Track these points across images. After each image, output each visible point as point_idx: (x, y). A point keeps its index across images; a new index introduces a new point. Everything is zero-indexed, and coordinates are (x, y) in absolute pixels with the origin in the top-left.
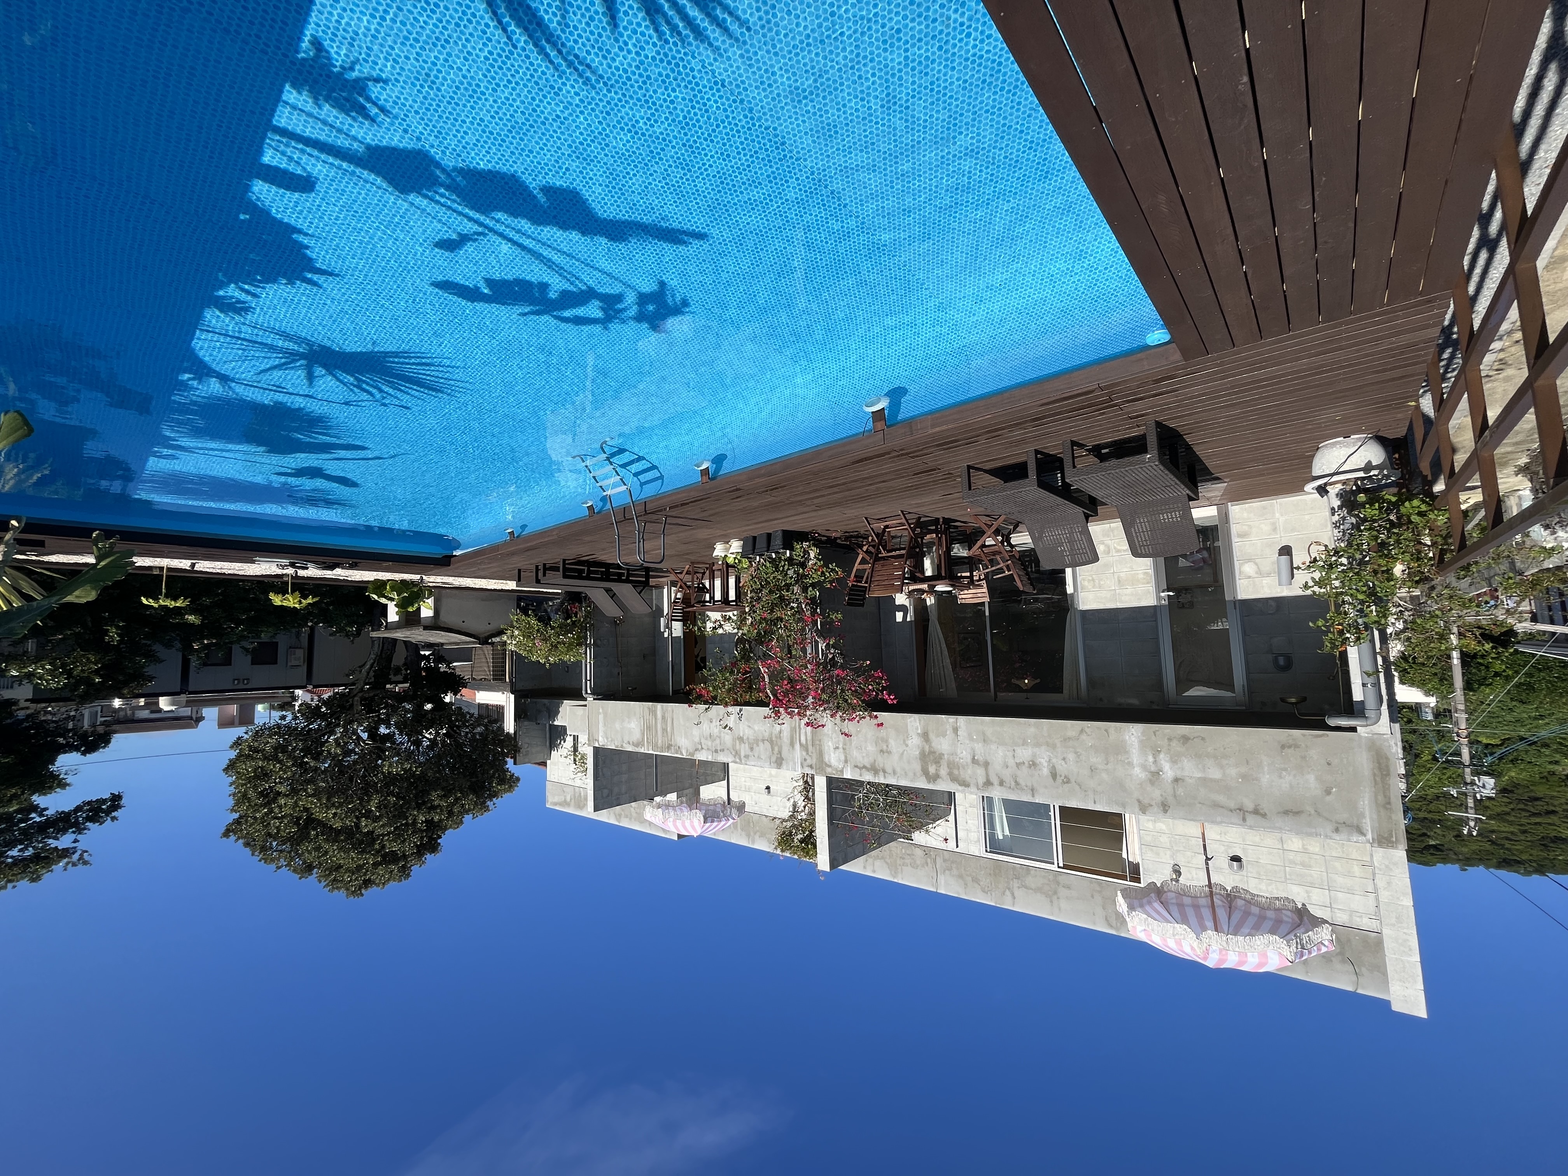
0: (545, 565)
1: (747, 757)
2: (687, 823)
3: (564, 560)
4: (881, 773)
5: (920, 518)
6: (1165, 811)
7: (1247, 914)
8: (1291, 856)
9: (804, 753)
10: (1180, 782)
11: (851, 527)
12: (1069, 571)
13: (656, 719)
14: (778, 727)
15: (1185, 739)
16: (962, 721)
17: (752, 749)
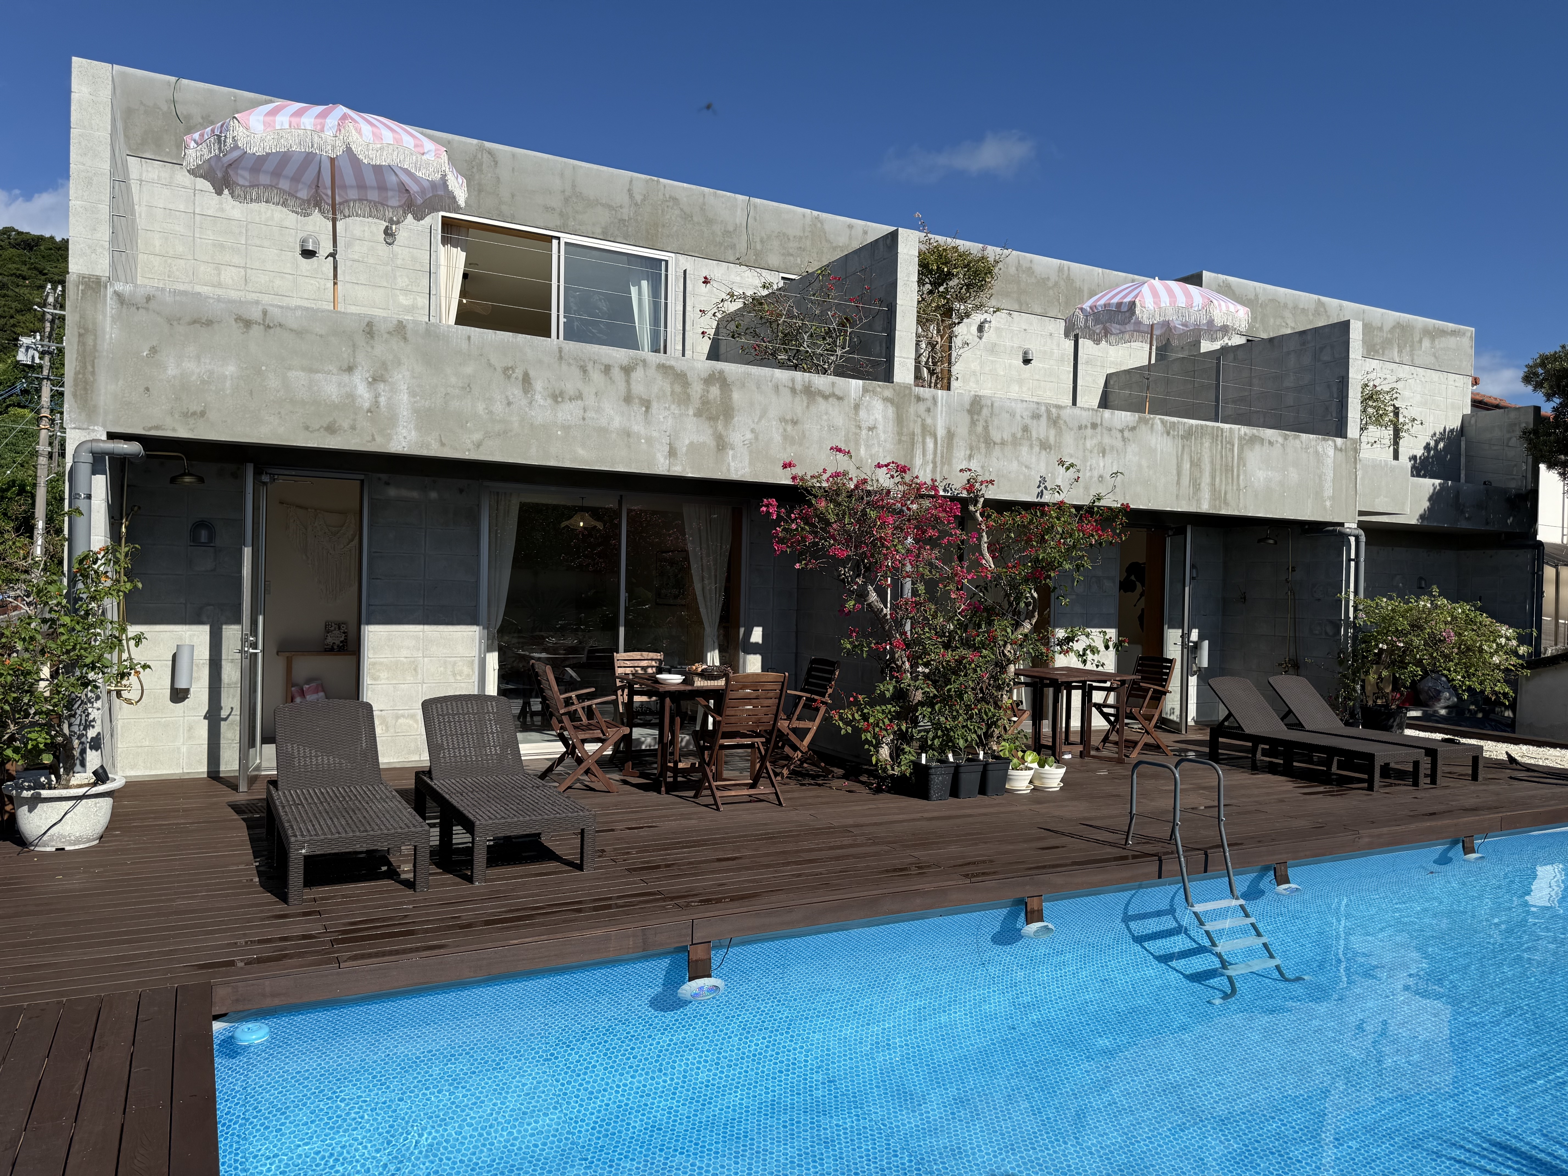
0: (1416, 784)
1: (1036, 416)
2: (1165, 300)
3: (1371, 788)
4: (799, 387)
5: (695, 796)
6: (370, 324)
7: (296, 179)
8: (237, 260)
9: (929, 421)
10: (345, 366)
11: (810, 793)
12: (492, 689)
13: (1213, 484)
14: (974, 465)
15: (331, 429)
16: (661, 466)
17: (1026, 429)
